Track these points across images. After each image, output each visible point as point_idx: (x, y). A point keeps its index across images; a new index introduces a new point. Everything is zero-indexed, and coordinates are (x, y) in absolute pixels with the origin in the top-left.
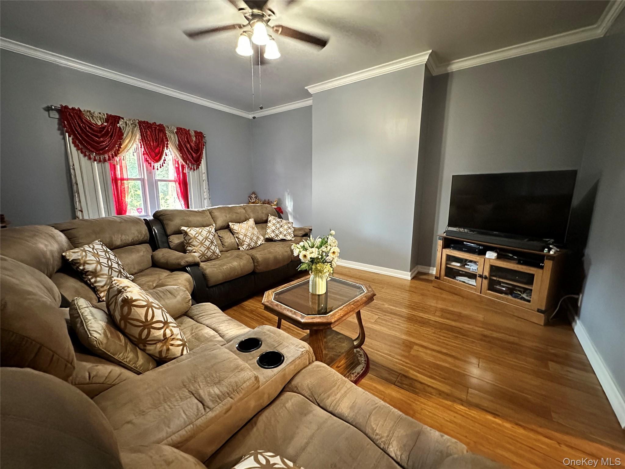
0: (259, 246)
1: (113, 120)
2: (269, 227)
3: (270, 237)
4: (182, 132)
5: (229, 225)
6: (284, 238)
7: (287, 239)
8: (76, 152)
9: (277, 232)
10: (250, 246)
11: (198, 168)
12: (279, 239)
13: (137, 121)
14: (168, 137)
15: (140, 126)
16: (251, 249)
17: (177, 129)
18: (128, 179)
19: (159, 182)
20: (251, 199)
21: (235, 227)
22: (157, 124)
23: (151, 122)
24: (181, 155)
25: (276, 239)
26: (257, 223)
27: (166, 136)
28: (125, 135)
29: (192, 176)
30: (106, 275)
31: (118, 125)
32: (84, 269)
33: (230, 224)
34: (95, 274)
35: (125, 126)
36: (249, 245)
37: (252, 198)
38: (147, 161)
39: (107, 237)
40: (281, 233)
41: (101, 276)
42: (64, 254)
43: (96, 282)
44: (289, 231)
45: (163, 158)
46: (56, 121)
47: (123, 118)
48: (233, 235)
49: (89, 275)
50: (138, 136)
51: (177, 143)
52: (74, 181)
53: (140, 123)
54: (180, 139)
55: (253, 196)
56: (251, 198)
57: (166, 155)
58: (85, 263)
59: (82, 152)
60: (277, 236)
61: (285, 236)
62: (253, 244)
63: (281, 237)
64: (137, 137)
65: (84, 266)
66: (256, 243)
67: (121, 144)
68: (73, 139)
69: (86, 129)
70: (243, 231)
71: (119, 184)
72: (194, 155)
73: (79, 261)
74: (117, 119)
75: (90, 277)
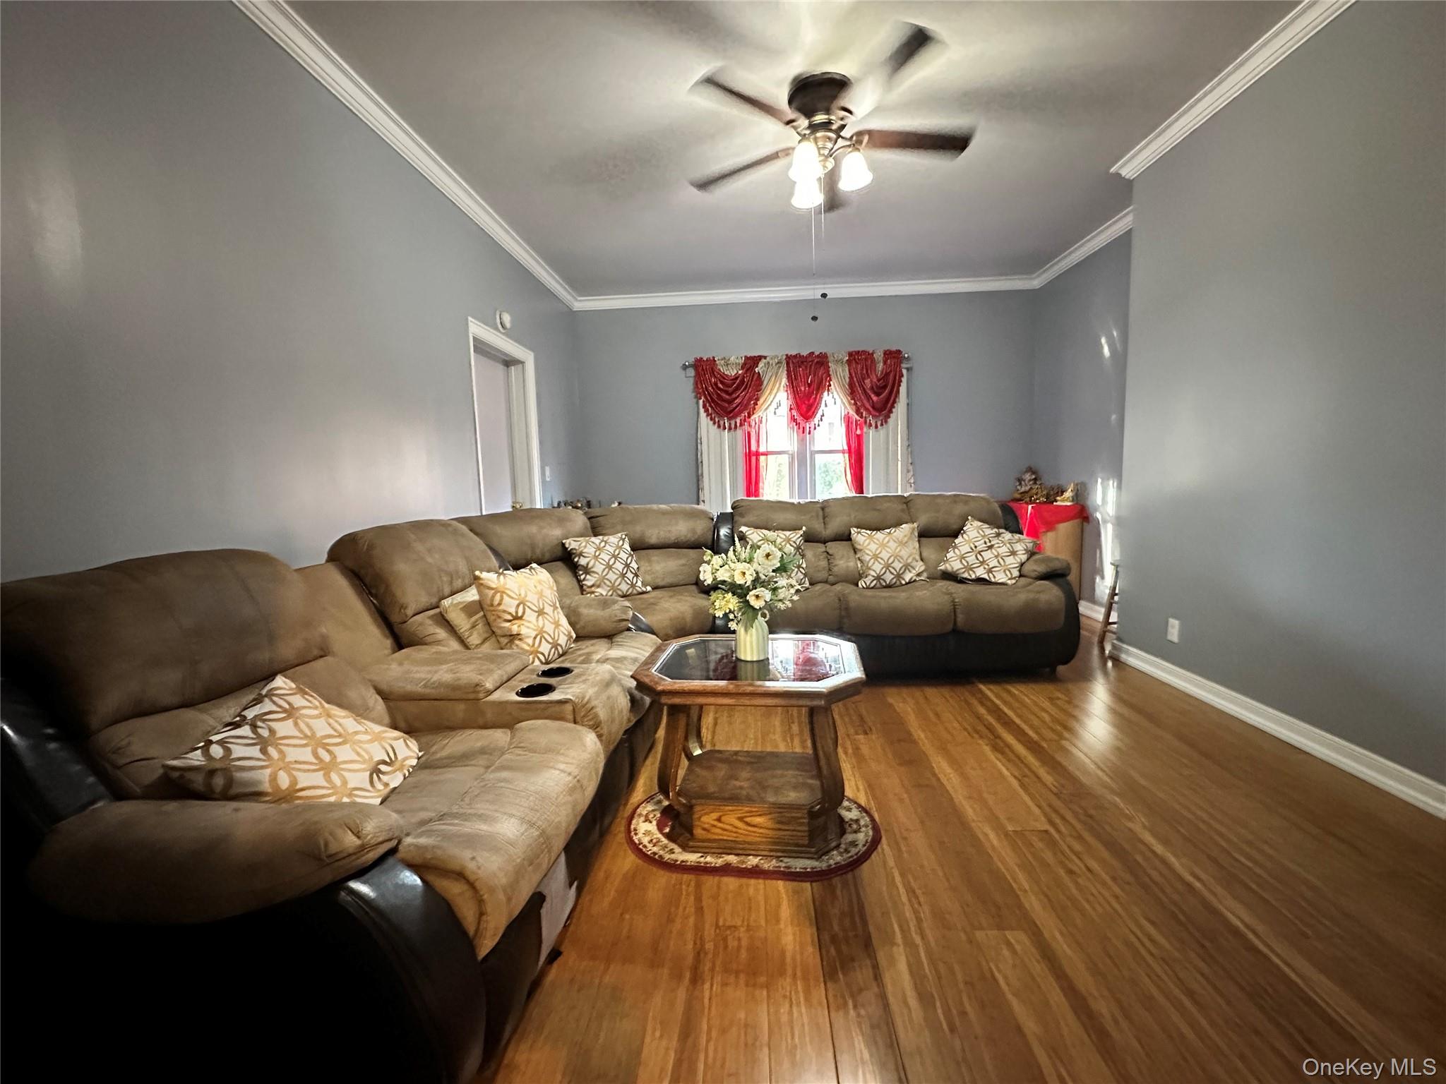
0: (907, 584)
1: (752, 362)
2: (955, 547)
3: (949, 568)
4: (859, 360)
5: (850, 533)
6: (986, 576)
7: (993, 580)
8: (706, 419)
9: (971, 559)
10: (882, 581)
11: (886, 422)
12: (973, 577)
13: (784, 357)
14: (831, 373)
15: (788, 364)
16: (885, 587)
17: (850, 354)
18: (766, 454)
19: (817, 456)
20: (1020, 484)
21: (860, 537)
22: (817, 353)
23: (805, 353)
24: (853, 402)
25: (966, 575)
26: (924, 534)
27: (829, 371)
28: (765, 383)
29: (873, 439)
30: (597, 573)
31: (756, 370)
32: (578, 561)
33: (854, 530)
34: (587, 571)
35: (765, 369)
36: (878, 578)
37: (1023, 483)
38: (795, 420)
39: (638, 529)
40: (983, 563)
41: (592, 574)
42: (564, 541)
43: (584, 579)
44: (1010, 560)
45: (820, 413)
46: (692, 381)
47: (765, 358)
48: (855, 553)
49: (581, 570)
50: (784, 381)
51: (848, 380)
52: (700, 461)
53: (788, 358)
54: (852, 371)
55: (1028, 477)
56: (1020, 480)
57: (826, 406)
58: (581, 555)
59: (711, 419)
60: (970, 568)
61: (990, 571)
62: (889, 578)
63: (981, 572)
64: (783, 383)
65: (579, 558)
66: (899, 576)
67: (758, 399)
68: (704, 402)
69: (716, 384)
70: (873, 547)
71: (754, 459)
72: (875, 398)
73: (575, 551)
74: (755, 360)
75: (581, 572)
